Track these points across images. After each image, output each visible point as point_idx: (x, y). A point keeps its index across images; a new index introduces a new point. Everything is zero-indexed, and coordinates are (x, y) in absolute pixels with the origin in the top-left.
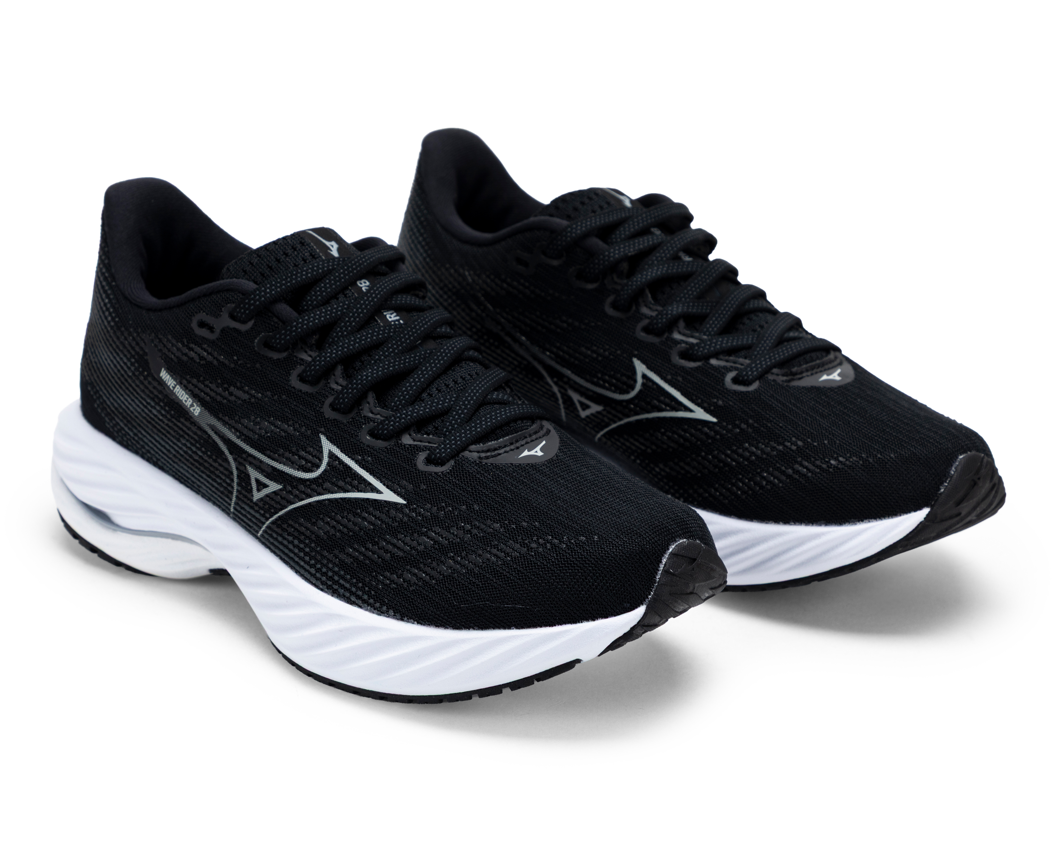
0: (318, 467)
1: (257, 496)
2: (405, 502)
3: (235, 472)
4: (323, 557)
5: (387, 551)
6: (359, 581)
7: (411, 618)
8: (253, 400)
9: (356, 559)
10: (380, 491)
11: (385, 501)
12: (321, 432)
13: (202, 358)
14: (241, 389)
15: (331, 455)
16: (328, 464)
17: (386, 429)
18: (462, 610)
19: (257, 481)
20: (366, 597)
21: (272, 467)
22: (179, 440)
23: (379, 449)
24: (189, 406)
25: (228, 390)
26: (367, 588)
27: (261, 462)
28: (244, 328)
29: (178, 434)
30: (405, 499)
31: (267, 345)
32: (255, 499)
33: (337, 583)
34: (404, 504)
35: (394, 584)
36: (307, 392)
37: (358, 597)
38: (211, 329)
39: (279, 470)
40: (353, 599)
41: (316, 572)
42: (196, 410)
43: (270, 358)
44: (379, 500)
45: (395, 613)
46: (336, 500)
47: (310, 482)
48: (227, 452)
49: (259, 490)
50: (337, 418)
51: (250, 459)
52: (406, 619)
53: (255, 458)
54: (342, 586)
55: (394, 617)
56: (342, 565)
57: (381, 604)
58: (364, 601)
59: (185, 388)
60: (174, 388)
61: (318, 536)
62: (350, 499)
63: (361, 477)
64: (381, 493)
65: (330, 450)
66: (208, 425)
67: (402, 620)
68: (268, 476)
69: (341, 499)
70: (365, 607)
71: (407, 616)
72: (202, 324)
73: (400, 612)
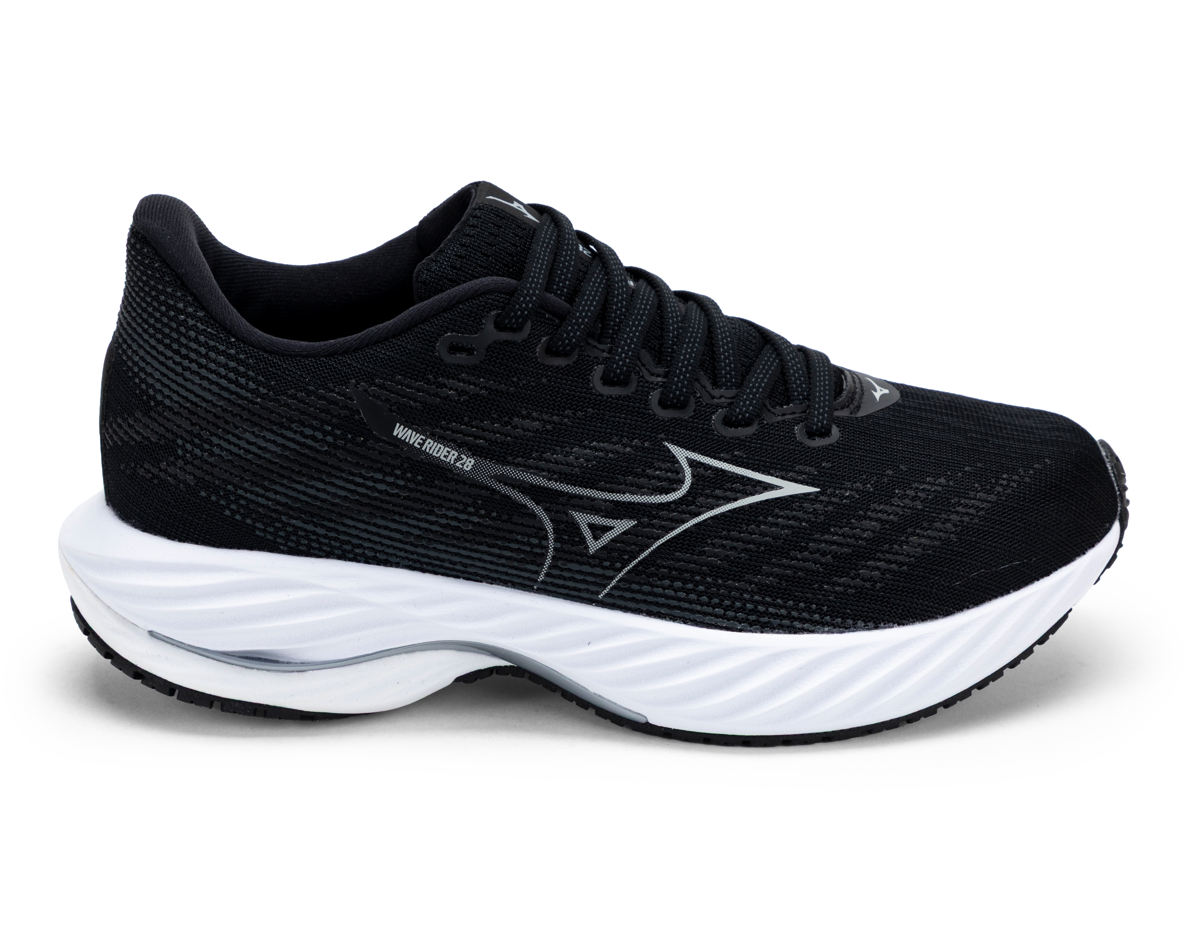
0: (682, 482)
1: (594, 546)
2: (818, 490)
3: (549, 526)
4: (731, 589)
5: (824, 554)
6: (797, 601)
7: (889, 622)
8: (549, 427)
9: (780, 577)
10: (777, 486)
11: (791, 496)
12: (662, 439)
13: (463, 392)
14: (528, 417)
15: (692, 463)
16: (693, 476)
17: (746, 412)
18: (955, 590)
19: (591, 526)
20: (817, 617)
21: (613, 501)
22: (431, 513)
23: (746, 438)
24: (452, 462)
25: (510, 424)
26: (814, 606)
27: (593, 499)
28: (519, 337)
29: (427, 503)
30: (817, 487)
31: (550, 351)
32: (592, 551)
33: (766, 613)
34: (817, 492)
35: (851, 588)
36: (620, 396)
37: (803, 620)
38: (469, 351)
39: (624, 503)
40: (797, 624)
41: (725, 611)
42: (468, 463)
43: (557, 367)
44: (783, 497)
45: (865, 622)
46: (723, 514)
47: (676, 504)
48: (530, 504)
49: (596, 538)
50: (675, 416)
51: (573, 501)
52: (882, 625)
53: (581, 497)
54: (776, 616)
55: (866, 628)
56: (763, 589)
57: (843, 619)
58: (817, 623)
59: (441, 439)
60: (422, 445)
61: (711, 566)
62: (742, 508)
63: (743, 477)
64: (781, 488)
65: (687, 458)
66: (491, 477)
67: (876, 628)
68: (608, 515)
69: (729, 511)
70: (819, 629)
71: (883, 621)
72: (454, 349)
73: (873, 618)
